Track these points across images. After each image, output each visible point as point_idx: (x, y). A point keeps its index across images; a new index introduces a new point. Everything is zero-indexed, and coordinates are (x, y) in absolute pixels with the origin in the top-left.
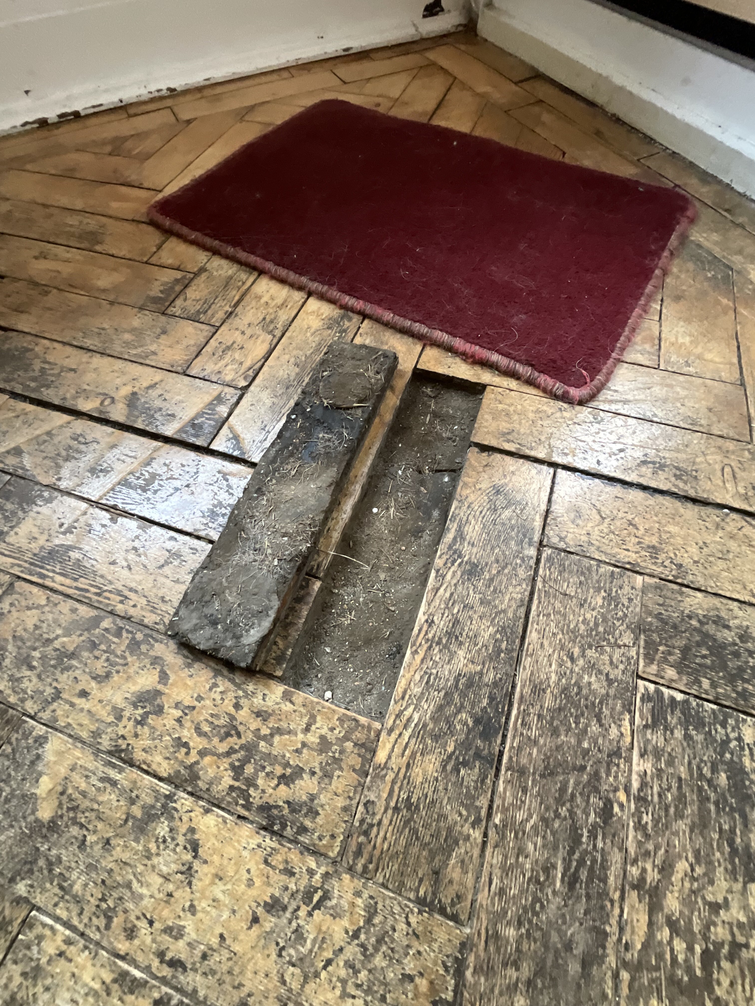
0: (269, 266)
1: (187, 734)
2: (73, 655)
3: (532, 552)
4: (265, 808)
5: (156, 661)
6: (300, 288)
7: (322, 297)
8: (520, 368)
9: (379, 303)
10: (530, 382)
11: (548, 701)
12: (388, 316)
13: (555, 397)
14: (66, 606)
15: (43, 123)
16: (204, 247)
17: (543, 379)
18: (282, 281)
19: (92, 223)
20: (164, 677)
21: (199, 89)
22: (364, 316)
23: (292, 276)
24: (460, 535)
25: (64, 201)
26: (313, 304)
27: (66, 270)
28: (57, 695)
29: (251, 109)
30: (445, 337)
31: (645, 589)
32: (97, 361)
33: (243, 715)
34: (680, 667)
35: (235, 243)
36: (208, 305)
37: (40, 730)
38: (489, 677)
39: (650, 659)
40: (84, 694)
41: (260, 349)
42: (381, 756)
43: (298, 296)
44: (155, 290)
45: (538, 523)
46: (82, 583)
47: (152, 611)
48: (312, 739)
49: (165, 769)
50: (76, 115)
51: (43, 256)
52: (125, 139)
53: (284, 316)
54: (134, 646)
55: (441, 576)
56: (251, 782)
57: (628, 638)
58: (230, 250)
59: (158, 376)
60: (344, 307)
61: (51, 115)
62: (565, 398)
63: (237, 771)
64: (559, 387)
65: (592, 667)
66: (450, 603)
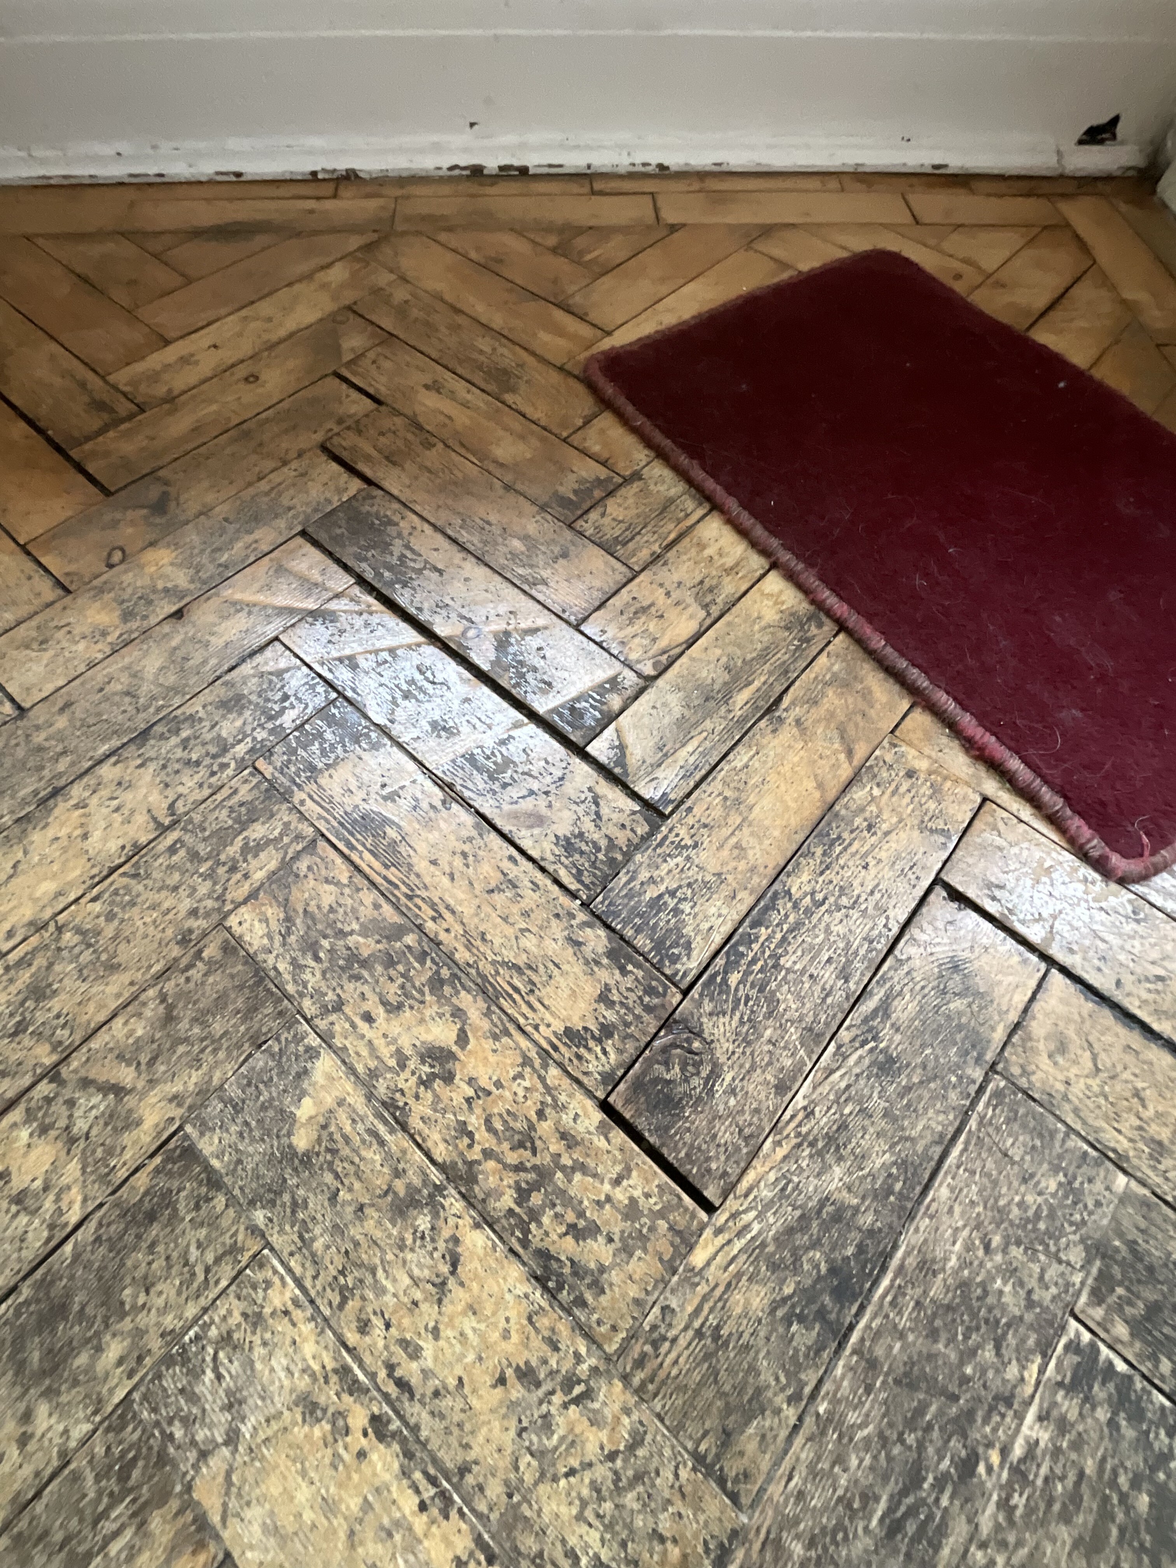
0: (732, 504)
1: (475, 1121)
2: (364, 963)
3: (978, 1074)
4: (544, 1255)
5: (458, 1013)
6: (764, 552)
7: (791, 577)
8: (1046, 794)
9: (870, 618)
10: (1053, 820)
11: (936, 1290)
12: (878, 642)
13: (1084, 856)
14: (369, 897)
15: (477, 171)
16: (648, 443)
17: (1076, 823)
18: (742, 532)
19: (507, 356)
20: (462, 1039)
21: (702, 175)
22: (842, 627)
23: (759, 531)
24: (884, 1009)
25: (480, 310)
26: (774, 583)
27: (462, 418)
28: (338, 1007)
29: (767, 231)
30: (951, 706)
31: (1125, 1198)
32: (471, 568)
33: (545, 1128)
34: (1137, 1328)
35: (694, 453)
36: (631, 534)
37: (313, 1040)
38: (867, 1220)
39: (1097, 1297)
40: (368, 1018)
41: (685, 627)
42: (698, 1258)
43: (757, 562)
44: (567, 487)
45: (999, 1035)
46: (393, 874)
47: (467, 947)
48: (620, 1195)
49: (441, 1152)
50: (523, 171)
51: (435, 387)
52: (581, 231)
53: (730, 587)
54: (436, 983)
55: (841, 1055)
56: (535, 1216)
57: (1076, 1256)
58: (683, 460)
59: (543, 619)
60: (819, 605)
61: (492, 164)
62: (1100, 865)
63: (523, 1195)
64: (1096, 846)
65: (1011, 1272)
66: (842, 1097)
